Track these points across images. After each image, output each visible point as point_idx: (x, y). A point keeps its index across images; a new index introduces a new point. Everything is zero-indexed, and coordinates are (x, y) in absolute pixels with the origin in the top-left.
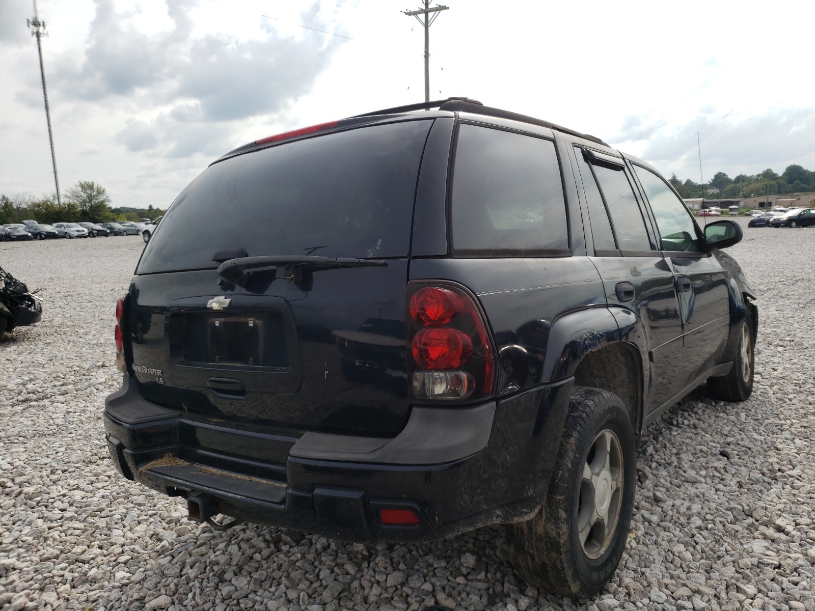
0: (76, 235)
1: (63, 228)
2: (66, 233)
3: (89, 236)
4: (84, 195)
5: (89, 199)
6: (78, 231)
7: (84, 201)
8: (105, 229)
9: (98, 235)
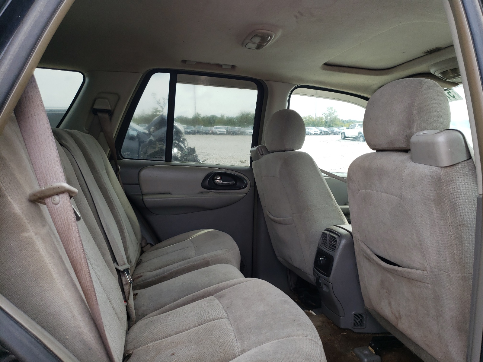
0: (313, 134)
1: (308, 129)
2: (309, 132)
3: (320, 134)
4: (328, 113)
5: (330, 115)
6: (315, 132)
7: (327, 116)
8: (329, 131)
9: (324, 134)
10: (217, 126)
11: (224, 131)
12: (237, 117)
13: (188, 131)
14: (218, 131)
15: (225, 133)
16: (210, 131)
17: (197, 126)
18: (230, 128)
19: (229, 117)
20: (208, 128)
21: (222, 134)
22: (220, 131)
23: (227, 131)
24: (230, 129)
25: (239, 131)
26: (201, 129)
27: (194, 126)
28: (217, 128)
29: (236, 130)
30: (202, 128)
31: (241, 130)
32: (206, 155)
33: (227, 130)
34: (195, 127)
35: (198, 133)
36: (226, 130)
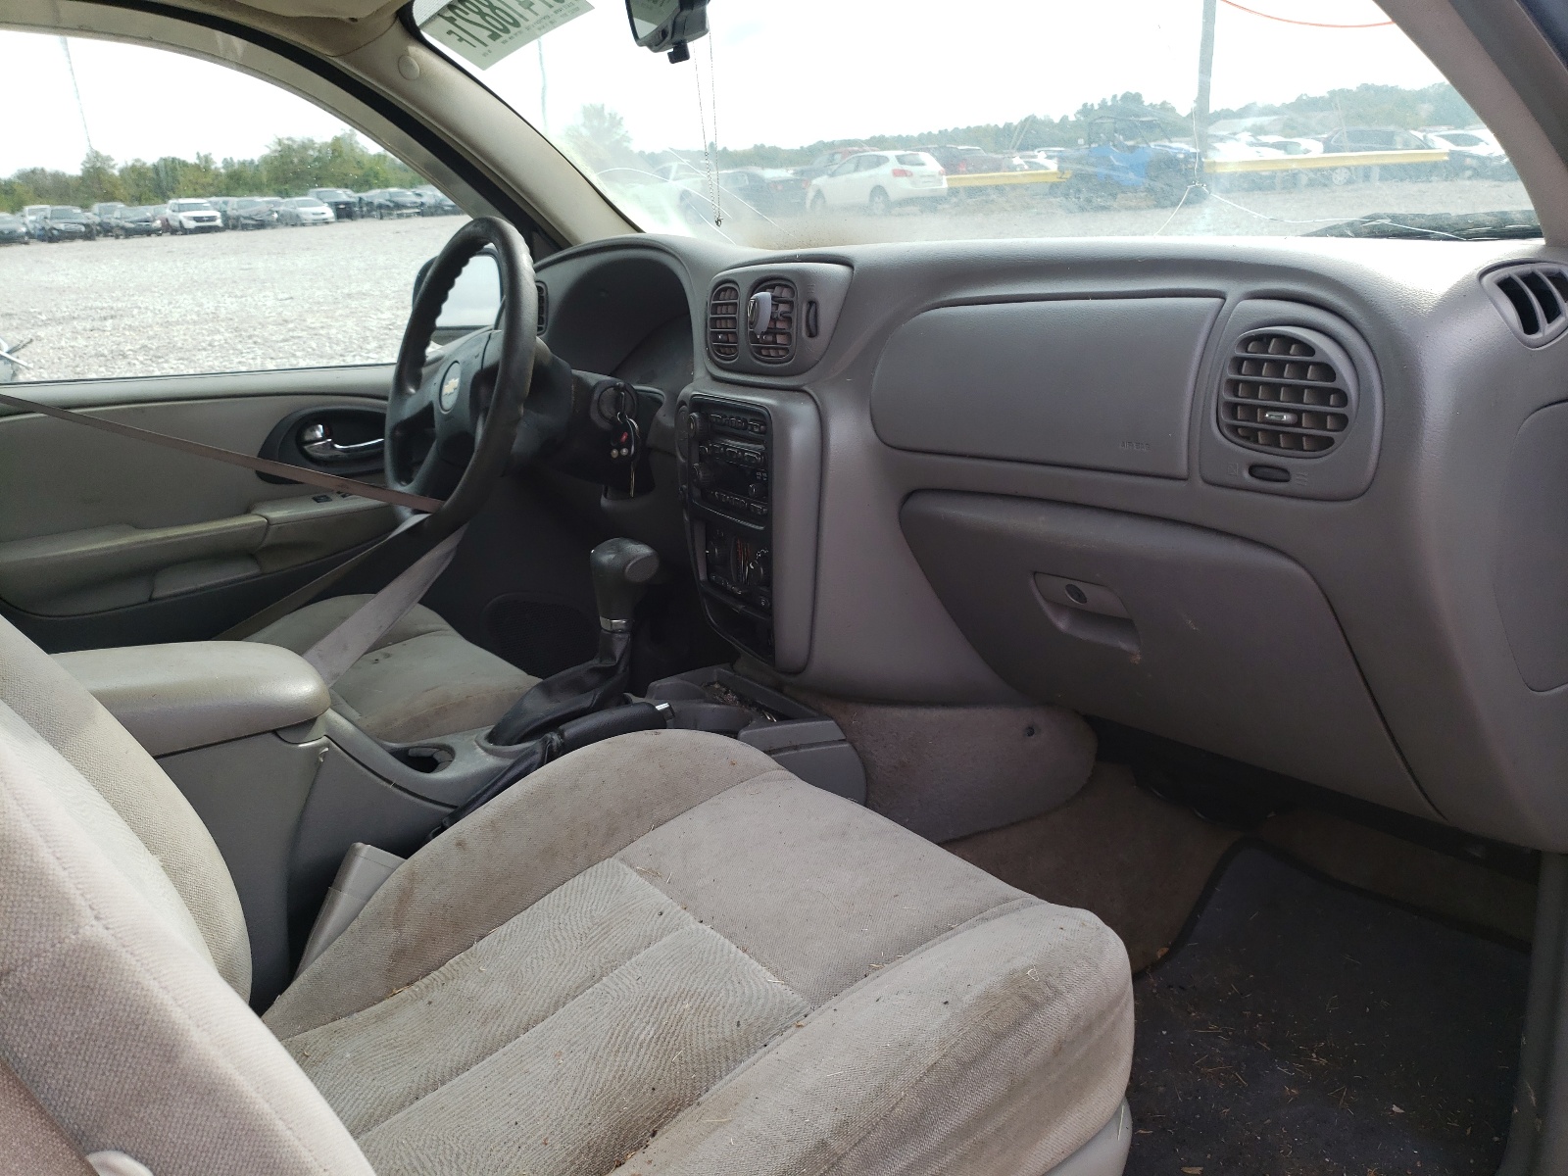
10: (182, 201)
11: (212, 219)
12: (265, 160)
13: (62, 227)
14: (186, 219)
15: (219, 222)
16: (154, 220)
17: (96, 207)
18: (236, 204)
19: (235, 160)
20: (146, 211)
21: (205, 228)
22: (198, 219)
23: (225, 217)
24: (235, 206)
25: (272, 212)
26: (117, 214)
27: (85, 207)
28: (181, 208)
29: (258, 208)
30: (119, 212)
31: (282, 209)
32: (105, 319)
33: (224, 215)
34: (89, 211)
35: (106, 230)
36: (218, 214)
